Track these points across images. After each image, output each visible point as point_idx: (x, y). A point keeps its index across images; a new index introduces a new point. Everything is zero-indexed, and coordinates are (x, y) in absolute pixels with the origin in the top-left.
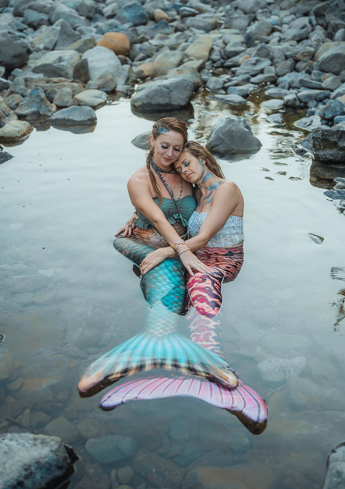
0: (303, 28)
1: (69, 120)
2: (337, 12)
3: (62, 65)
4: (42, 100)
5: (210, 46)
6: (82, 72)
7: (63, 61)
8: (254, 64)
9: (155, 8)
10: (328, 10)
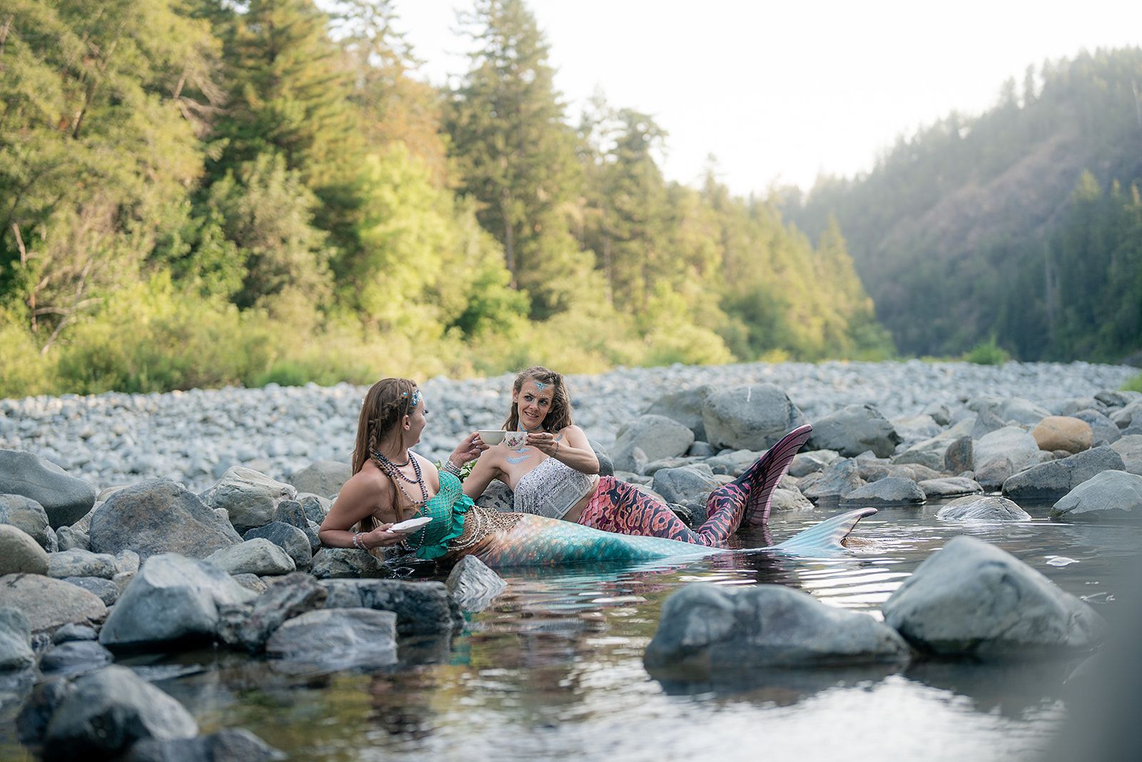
3: (936, 453)
6: (958, 458)
7: (941, 446)
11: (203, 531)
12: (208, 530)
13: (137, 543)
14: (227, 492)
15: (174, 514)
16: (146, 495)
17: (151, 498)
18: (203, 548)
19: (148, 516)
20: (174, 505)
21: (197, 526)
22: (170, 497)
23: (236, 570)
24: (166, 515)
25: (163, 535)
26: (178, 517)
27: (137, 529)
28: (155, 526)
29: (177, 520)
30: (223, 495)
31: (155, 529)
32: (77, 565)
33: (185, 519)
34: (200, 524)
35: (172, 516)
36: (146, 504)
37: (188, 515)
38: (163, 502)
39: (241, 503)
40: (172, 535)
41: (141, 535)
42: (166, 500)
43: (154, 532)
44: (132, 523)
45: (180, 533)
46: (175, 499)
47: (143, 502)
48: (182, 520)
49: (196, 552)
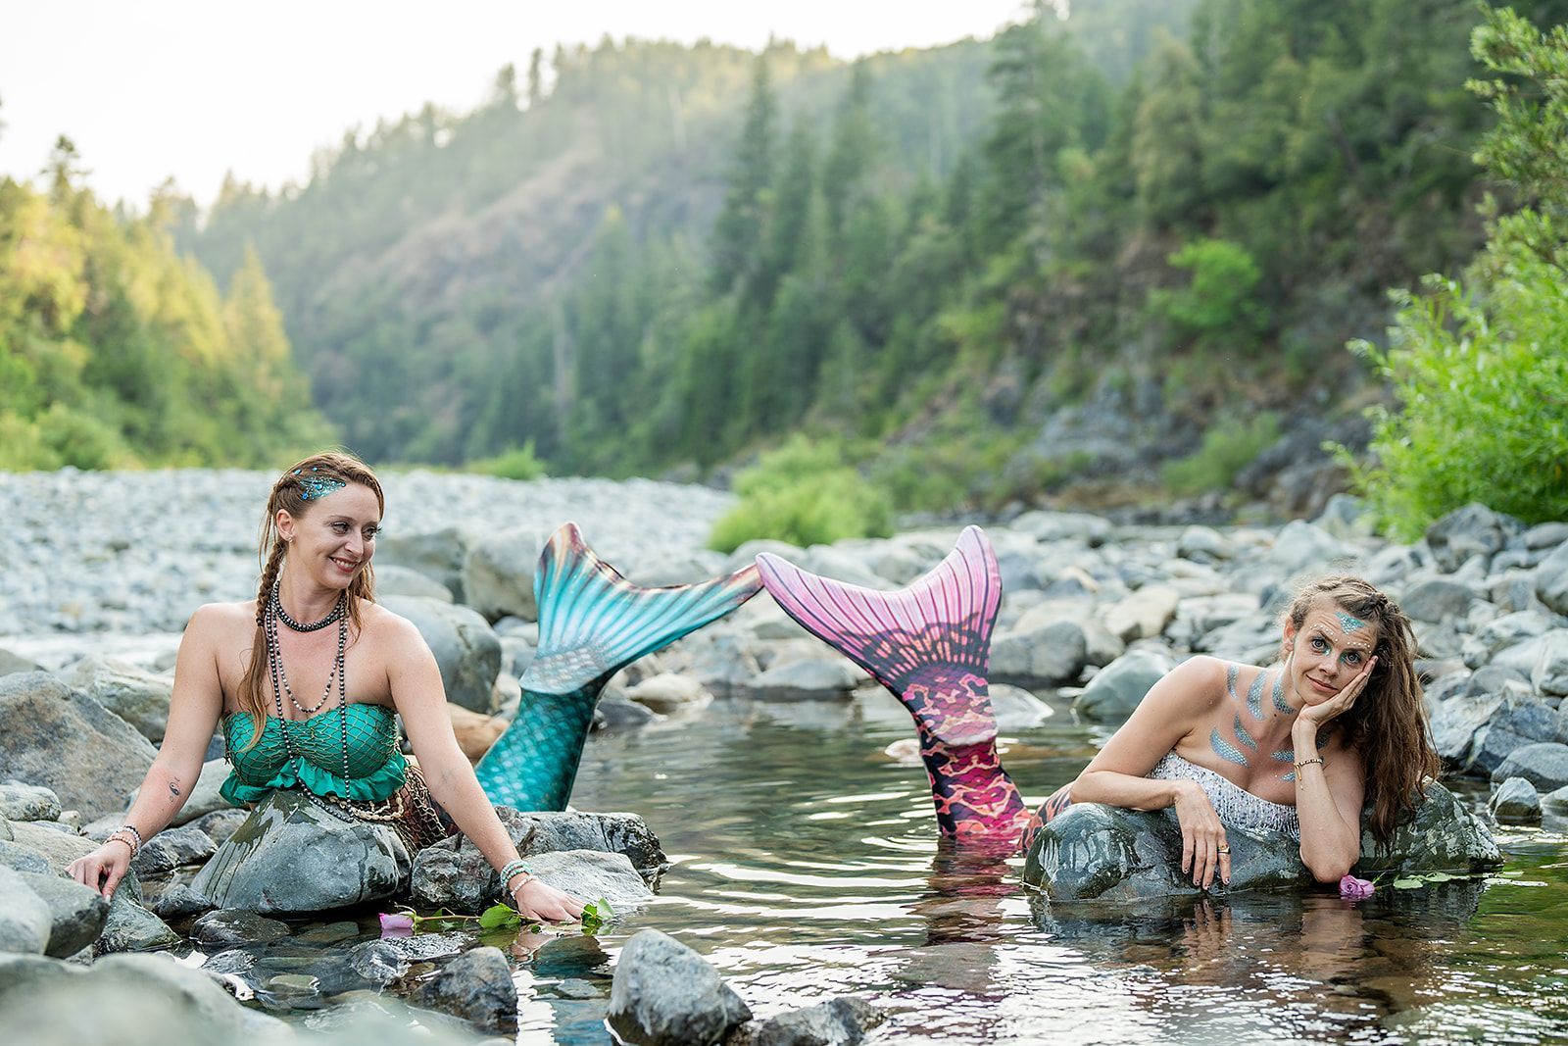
0: (1393, 565)
1: (791, 689)
2: (1474, 531)
4: (739, 656)
5: (1167, 606)
8: (1262, 631)
9: (1065, 566)
10: (1454, 529)
11: (115, 751)
12: (122, 748)
13: (19, 770)
14: (114, 692)
15: (69, 726)
16: (23, 699)
17: (31, 704)
18: (120, 775)
19: (31, 730)
20: (67, 713)
21: (105, 742)
22: (59, 702)
23: (210, 804)
24: (57, 727)
25: (57, 756)
26: (75, 730)
27: (18, 748)
28: (43, 744)
29: (74, 735)
30: (109, 696)
31: (45, 748)
32: (15, 804)
33: (86, 733)
34: (108, 739)
35: (67, 728)
36: (25, 711)
37: (89, 726)
38: (50, 709)
39: (134, 708)
40: (70, 757)
41: (25, 757)
42: (54, 707)
43: (45, 752)
44: (8, 739)
45: (82, 753)
46: (67, 703)
47: (19, 708)
48: (82, 734)
49: (110, 781)
